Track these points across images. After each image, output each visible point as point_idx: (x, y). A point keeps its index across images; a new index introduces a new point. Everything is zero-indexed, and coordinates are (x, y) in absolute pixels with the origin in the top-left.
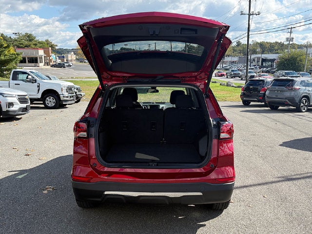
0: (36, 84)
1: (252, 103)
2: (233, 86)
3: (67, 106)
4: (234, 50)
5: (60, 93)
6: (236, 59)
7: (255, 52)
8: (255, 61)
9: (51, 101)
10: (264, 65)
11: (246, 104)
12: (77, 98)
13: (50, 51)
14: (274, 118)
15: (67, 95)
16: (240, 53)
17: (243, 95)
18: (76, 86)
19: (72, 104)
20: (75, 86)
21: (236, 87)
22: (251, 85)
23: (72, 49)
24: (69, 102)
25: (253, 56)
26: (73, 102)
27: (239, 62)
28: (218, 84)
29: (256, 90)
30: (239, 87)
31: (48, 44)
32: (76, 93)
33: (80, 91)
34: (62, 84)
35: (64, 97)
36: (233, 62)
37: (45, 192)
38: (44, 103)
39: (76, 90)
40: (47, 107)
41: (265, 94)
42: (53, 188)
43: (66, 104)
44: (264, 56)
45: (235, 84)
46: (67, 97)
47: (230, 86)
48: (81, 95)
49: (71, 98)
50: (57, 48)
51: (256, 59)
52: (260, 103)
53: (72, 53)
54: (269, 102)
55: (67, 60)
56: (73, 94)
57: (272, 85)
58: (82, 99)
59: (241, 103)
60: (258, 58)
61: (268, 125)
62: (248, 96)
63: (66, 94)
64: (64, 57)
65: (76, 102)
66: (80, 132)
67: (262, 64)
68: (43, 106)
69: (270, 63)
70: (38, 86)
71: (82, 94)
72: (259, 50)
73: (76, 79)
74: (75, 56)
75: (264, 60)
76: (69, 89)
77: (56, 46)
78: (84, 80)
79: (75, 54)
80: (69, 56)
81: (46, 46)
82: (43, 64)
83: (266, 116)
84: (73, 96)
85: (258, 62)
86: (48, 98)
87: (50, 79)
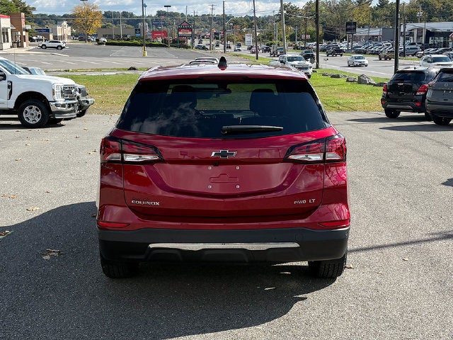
0: (5, 83)
1: (403, 114)
2: (370, 84)
3: (62, 122)
4: (375, 16)
5: (49, 98)
6: (376, 32)
7: (412, 18)
8: (413, 36)
9: (32, 114)
10: (431, 41)
11: (392, 115)
12: (81, 107)
13: (23, 21)
14: (440, 139)
15: (62, 103)
16: (386, 20)
17: (386, 100)
18: (79, 86)
19: (70, 119)
20: (76, 85)
21: (375, 85)
22: (401, 80)
23: (65, 16)
24: (67, 115)
25: (410, 26)
26: (74, 115)
27: (384, 38)
28: (343, 80)
29: (408, 89)
30: (380, 85)
31: (17, 6)
32: (78, 98)
33: (85, 94)
34: (53, 82)
35: (56, 105)
36: (373, 38)
37: (47, 257)
38: (20, 118)
39: (78, 94)
40: (25, 125)
41: (424, 97)
42: (59, 252)
43: (61, 120)
44: (431, 26)
45: (375, 79)
46: (63, 106)
47: (365, 82)
48: (87, 102)
49: (69, 107)
50: (34, 13)
51: (415, 32)
52: (416, 114)
53: (65, 23)
54: (432, 112)
55: (55, 37)
56: (74, 99)
57: (438, 81)
58: (88, 111)
59: (383, 115)
60: (420, 30)
61: (427, 151)
62: (394, 101)
63: (61, 101)
64: (48, 30)
65: (79, 115)
66: (109, 153)
67: (427, 40)
68: (19, 123)
69: (442, 40)
70: (10, 87)
71: (89, 100)
72: (420, 13)
73: (73, 73)
74: (70, 28)
75: (430, 34)
76: (67, 91)
77: (34, 9)
78: (89, 74)
79: (69, 24)
80: (59, 28)
81: (14, 10)
82: (10, 44)
83: (424, 137)
84: (73, 104)
85: (419, 37)
86: (27, 109)
87: (31, 73)
